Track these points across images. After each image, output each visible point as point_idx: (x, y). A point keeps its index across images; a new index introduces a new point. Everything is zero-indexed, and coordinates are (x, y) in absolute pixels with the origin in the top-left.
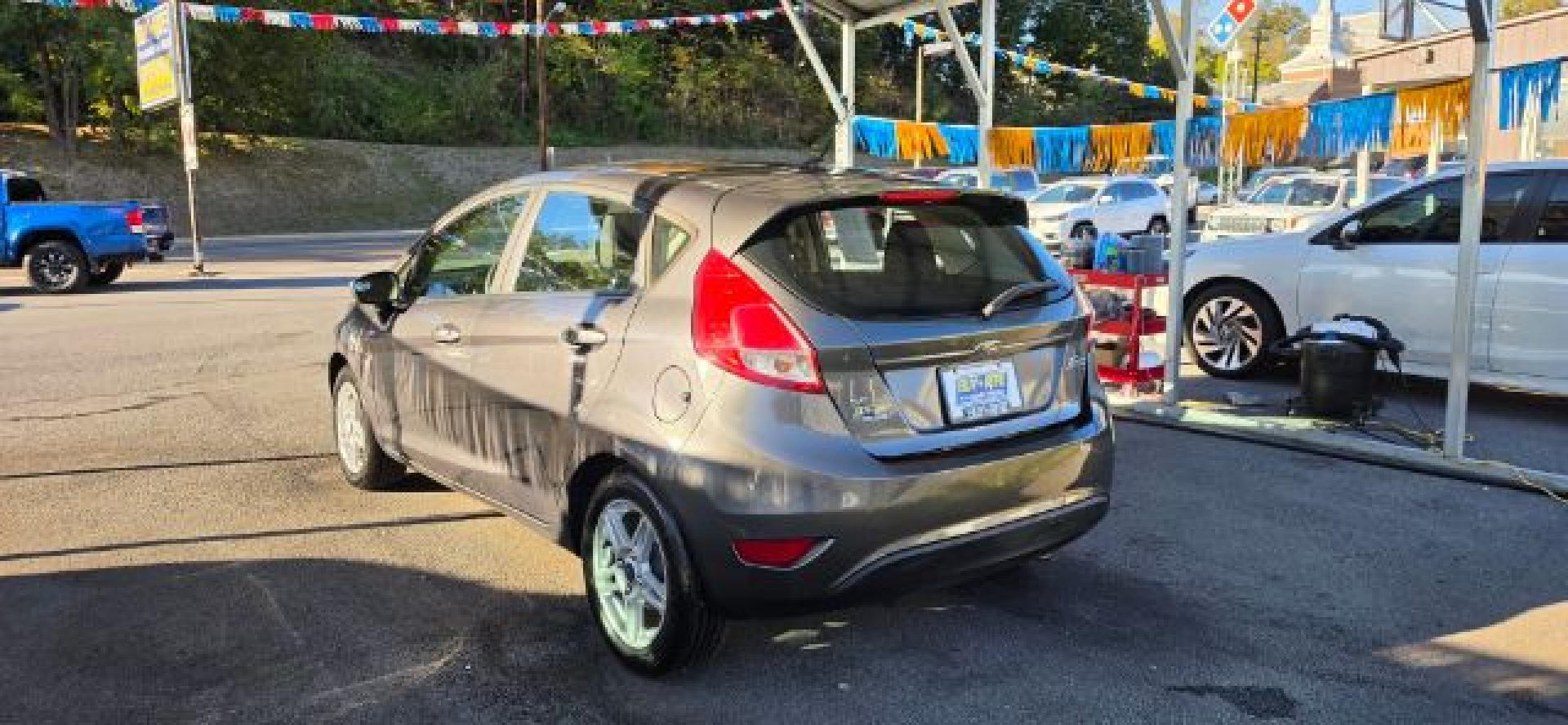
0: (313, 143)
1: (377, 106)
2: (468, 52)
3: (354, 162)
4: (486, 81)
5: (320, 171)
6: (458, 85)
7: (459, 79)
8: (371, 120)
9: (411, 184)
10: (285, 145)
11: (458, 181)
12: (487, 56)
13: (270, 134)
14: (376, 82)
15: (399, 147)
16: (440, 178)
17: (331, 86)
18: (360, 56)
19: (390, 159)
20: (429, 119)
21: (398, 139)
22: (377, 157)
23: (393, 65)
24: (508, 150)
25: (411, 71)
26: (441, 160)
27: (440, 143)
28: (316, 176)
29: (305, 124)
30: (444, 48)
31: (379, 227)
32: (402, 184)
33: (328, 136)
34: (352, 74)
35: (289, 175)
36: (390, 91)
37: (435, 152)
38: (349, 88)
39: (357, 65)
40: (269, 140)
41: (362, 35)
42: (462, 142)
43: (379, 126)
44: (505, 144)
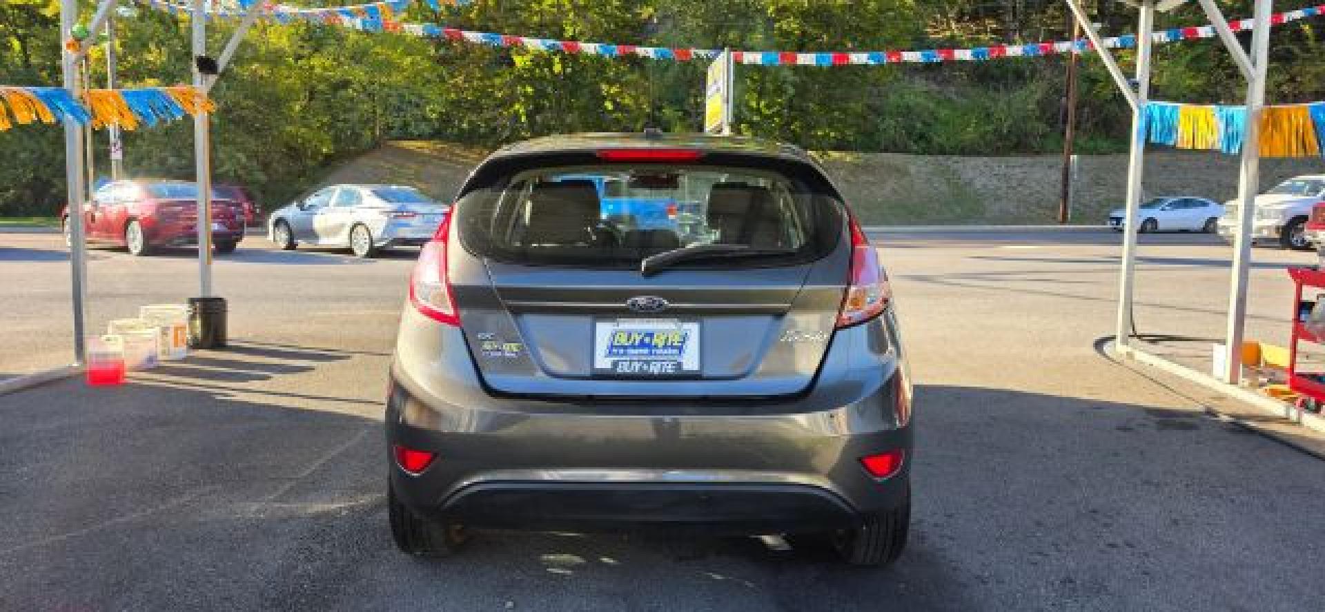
0: (869, 156)
1: (929, 125)
2: (1016, 73)
3: (898, 170)
4: (1028, 97)
5: (871, 179)
6: (1001, 104)
7: (1003, 97)
8: (922, 136)
9: (944, 188)
10: (848, 158)
11: (985, 186)
12: (1032, 76)
13: (836, 149)
14: (932, 105)
15: (940, 158)
16: (970, 183)
17: (895, 111)
18: (920, 84)
19: (930, 168)
20: (970, 134)
21: (942, 152)
22: (918, 166)
23: (951, 91)
24: (1039, 159)
25: (963, 95)
26: (973, 168)
27: (979, 154)
28: (868, 182)
29: (869, 141)
30: (997, 72)
31: (910, 224)
32: (936, 188)
33: (886, 150)
34: (911, 99)
35: (847, 181)
36: (943, 113)
37: (972, 161)
38: (908, 111)
39: (918, 93)
40: (835, 155)
41: (928, 67)
42: (997, 152)
43: (929, 142)
44: (1038, 153)
